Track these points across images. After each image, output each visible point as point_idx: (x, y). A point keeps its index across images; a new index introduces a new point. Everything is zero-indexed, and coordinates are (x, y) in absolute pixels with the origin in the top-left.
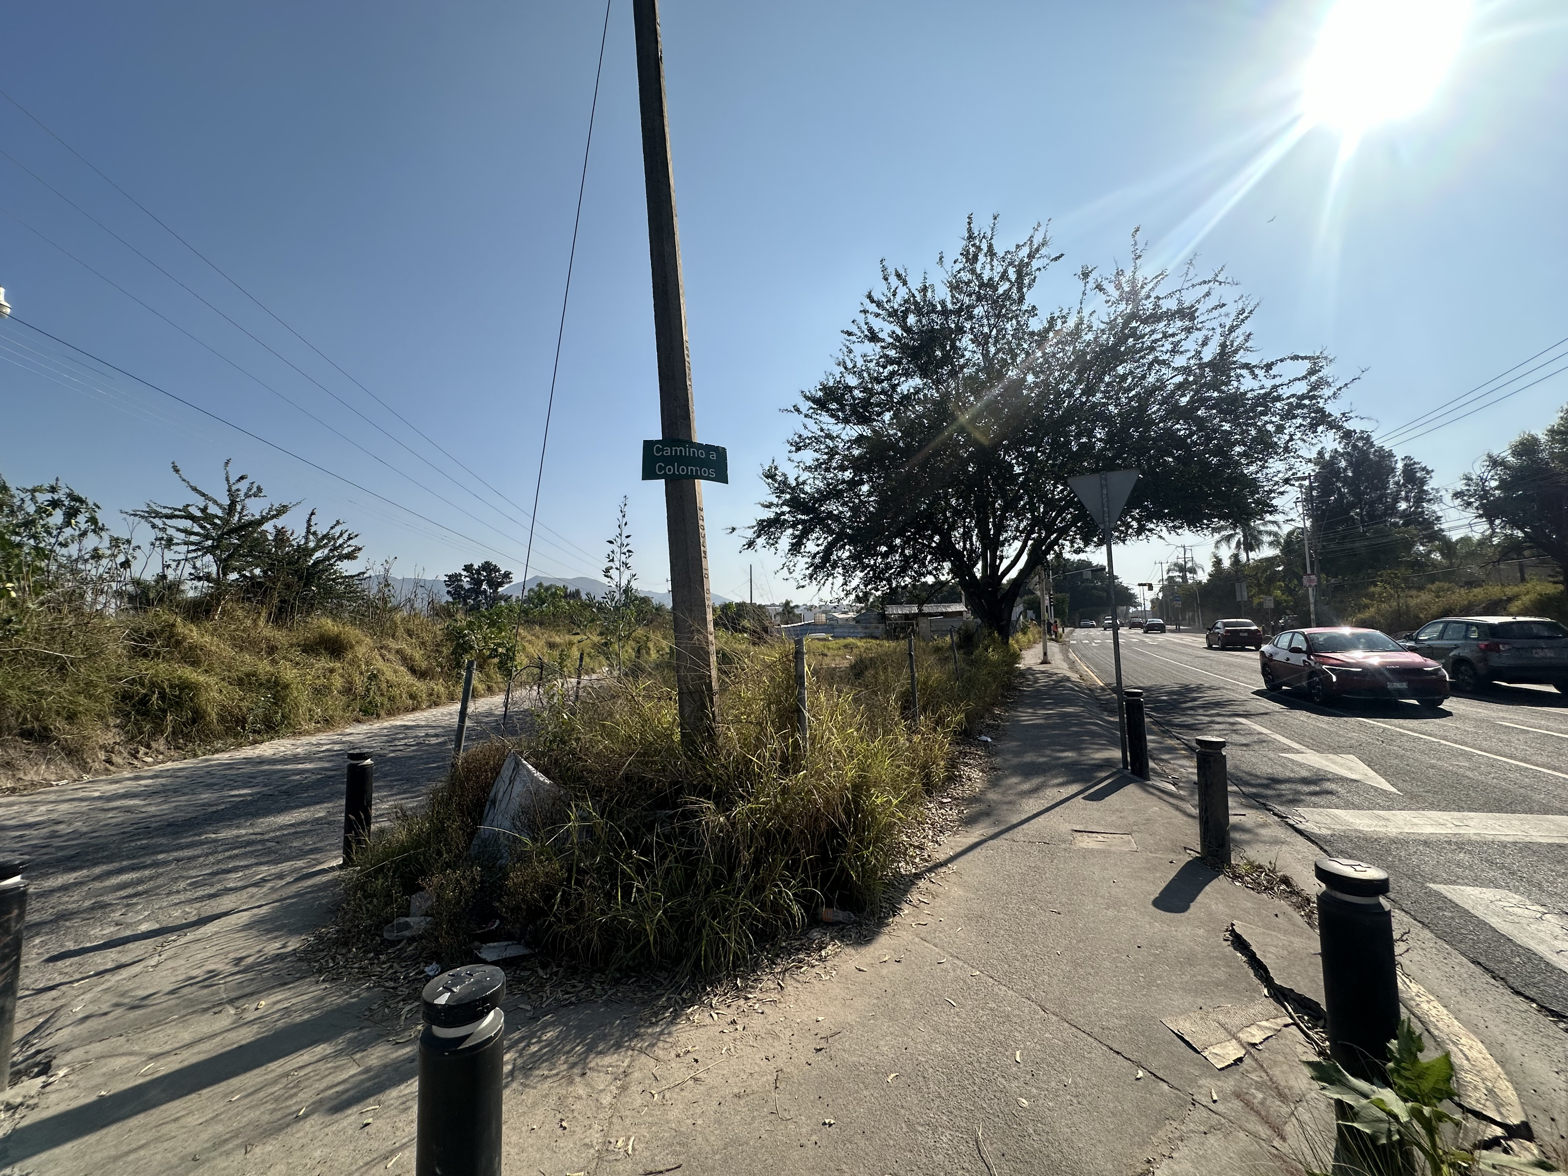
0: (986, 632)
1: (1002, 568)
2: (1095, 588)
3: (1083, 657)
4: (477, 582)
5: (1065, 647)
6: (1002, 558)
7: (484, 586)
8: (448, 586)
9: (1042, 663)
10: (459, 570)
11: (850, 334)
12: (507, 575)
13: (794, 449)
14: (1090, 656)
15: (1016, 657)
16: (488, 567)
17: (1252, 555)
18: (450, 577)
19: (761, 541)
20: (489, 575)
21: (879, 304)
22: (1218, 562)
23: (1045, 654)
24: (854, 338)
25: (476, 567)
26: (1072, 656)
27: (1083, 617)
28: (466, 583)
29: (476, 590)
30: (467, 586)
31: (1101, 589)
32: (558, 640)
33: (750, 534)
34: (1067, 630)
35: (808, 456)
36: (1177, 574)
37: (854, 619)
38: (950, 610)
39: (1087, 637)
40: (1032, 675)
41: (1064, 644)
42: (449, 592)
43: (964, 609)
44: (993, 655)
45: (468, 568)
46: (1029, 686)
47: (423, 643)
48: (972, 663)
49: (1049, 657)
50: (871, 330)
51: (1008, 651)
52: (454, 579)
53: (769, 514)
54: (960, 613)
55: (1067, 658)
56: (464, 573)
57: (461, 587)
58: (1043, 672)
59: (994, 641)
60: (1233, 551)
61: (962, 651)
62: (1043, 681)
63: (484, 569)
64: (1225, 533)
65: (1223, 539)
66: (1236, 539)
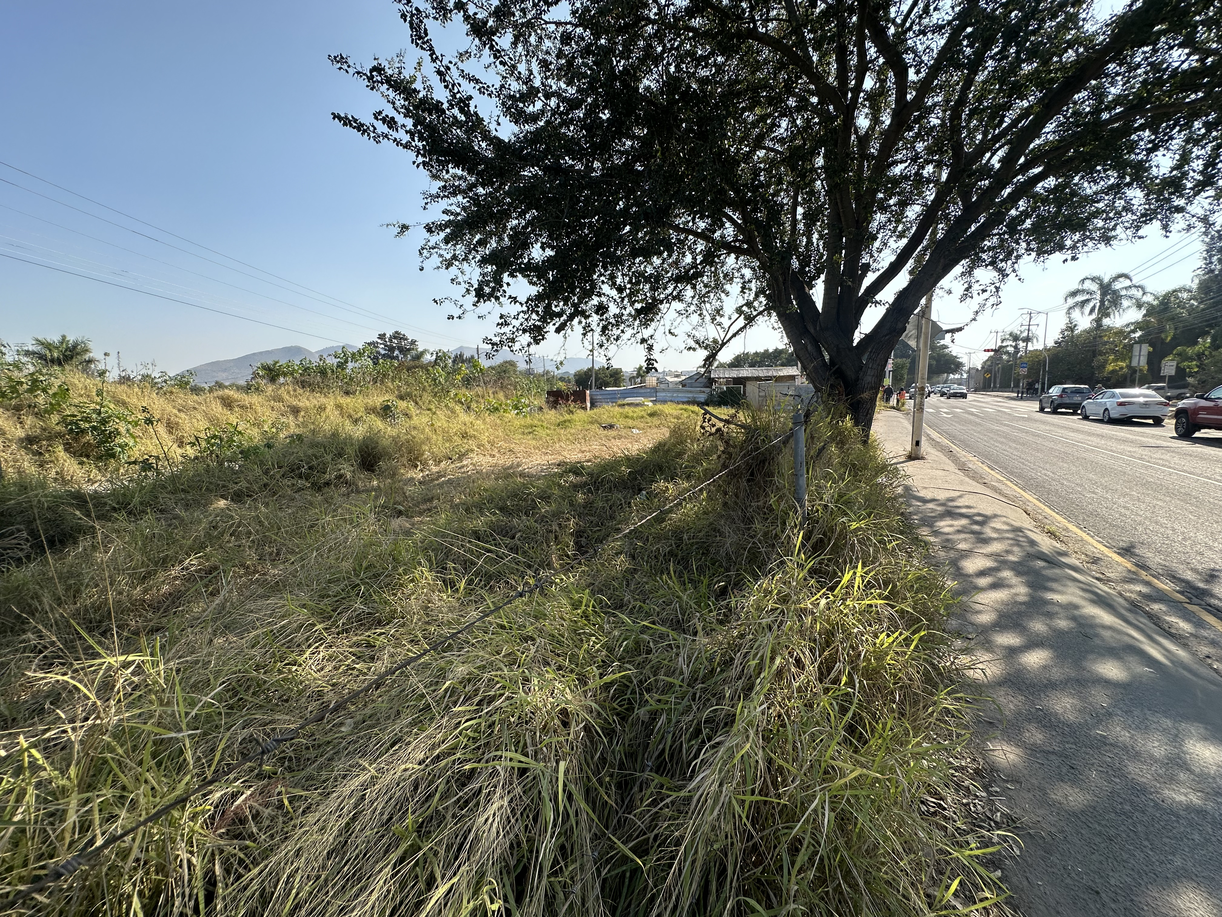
4: (391, 349)
7: (397, 352)
9: (910, 458)
10: (375, 338)
12: (412, 343)
16: (397, 335)
18: (368, 344)
20: (399, 342)
22: (1071, 328)
25: (388, 336)
28: (382, 349)
29: (389, 355)
30: (383, 352)
36: (1011, 343)
37: (682, 382)
38: (781, 373)
43: (799, 373)
45: (382, 336)
52: (372, 346)
54: (794, 377)
56: (379, 341)
57: (378, 352)
63: (395, 338)
64: (1080, 298)
65: (1076, 304)
66: (1091, 304)
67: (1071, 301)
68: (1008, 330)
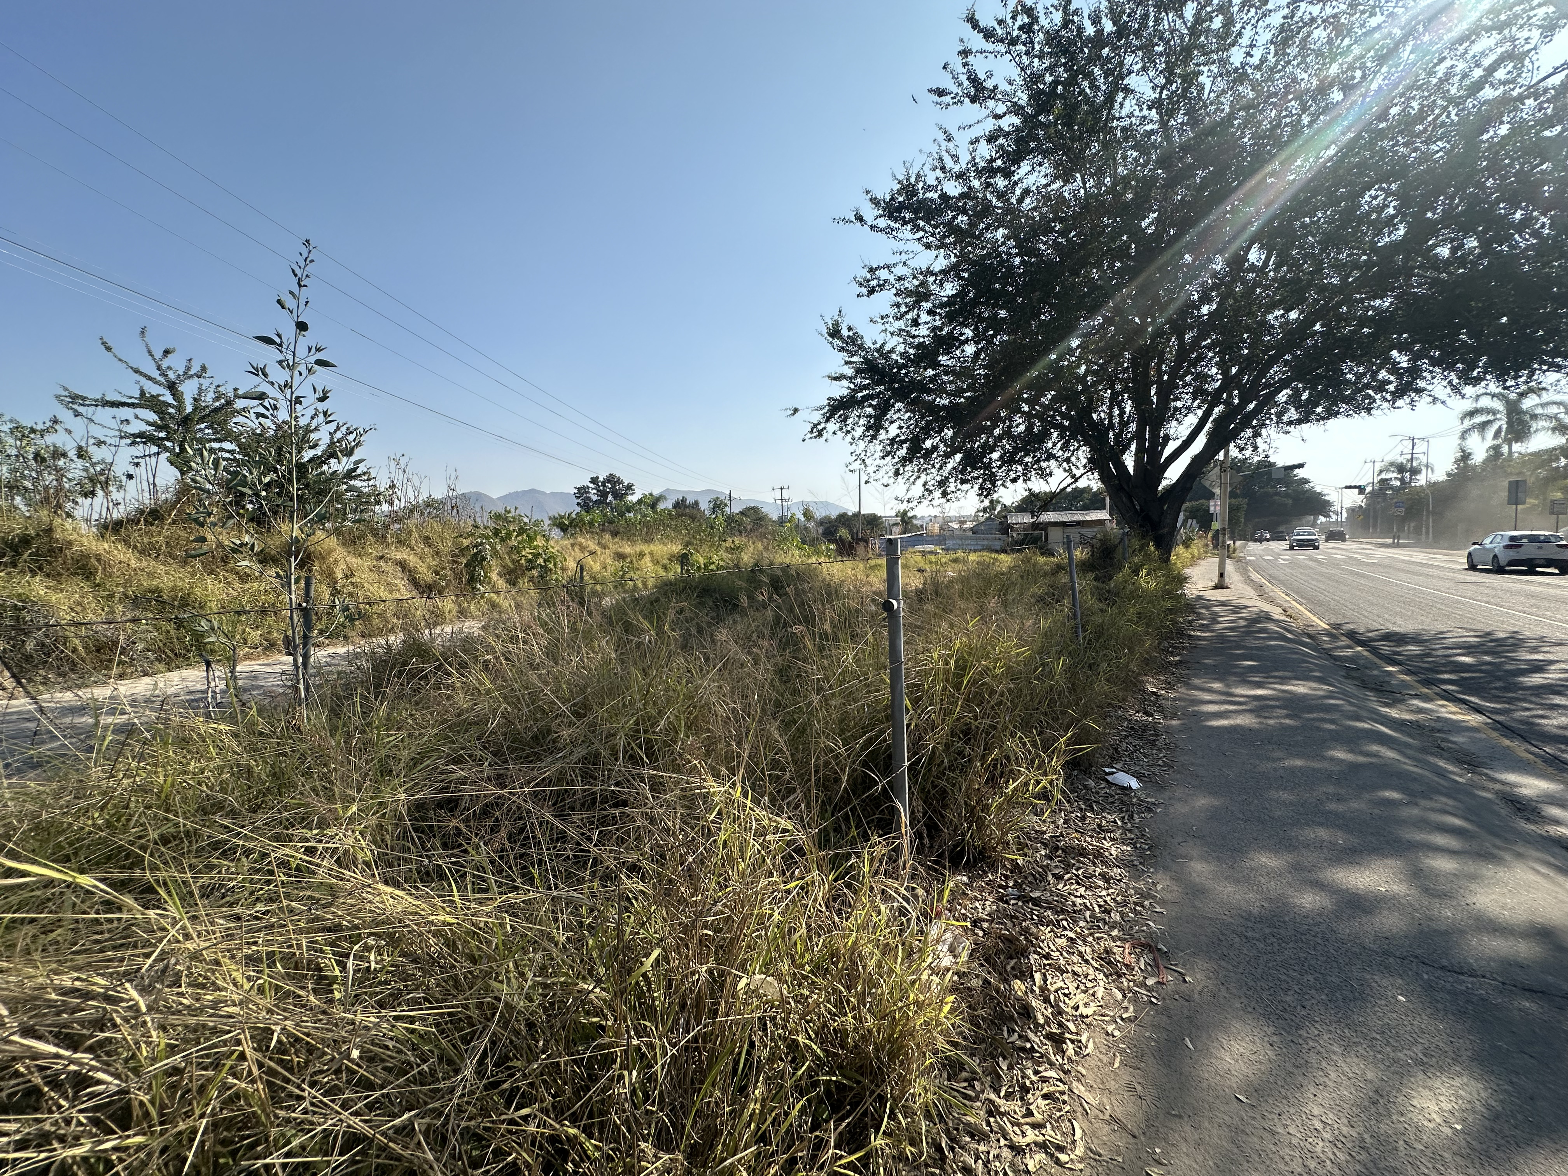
0: (1136, 544)
1: (1168, 451)
2: (1278, 494)
3: (1272, 579)
4: (603, 494)
5: (1243, 566)
6: (1167, 438)
7: (610, 498)
8: (578, 498)
9: (1216, 587)
10: (586, 482)
11: (941, 93)
12: (629, 487)
13: (864, 291)
14: (1282, 577)
15: (1182, 580)
16: (612, 479)
17: (1516, 447)
18: (579, 489)
19: (832, 426)
20: (614, 487)
21: (988, 34)
22: (1465, 456)
23: (1222, 575)
24: (947, 99)
25: (601, 479)
26: (1255, 576)
27: (1257, 528)
28: (594, 496)
29: (602, 501)
30: (595, 498)
31: (1286, 495)
32: (627, 549)
33: (817, 417)
34: (1238, 543)
35: (884, 300)
36: (1395, 475)
37: (971, 529)
38: (1088, 518)
39: (1268, 551)
40: (1207, 608)
41: (1239, 560)
42: (578, 504)
43: (1108, 517)
44: (1147, 581)
45: (594, 480)
46: (1204, 629)
47: (437, 553)
48: (1107, 597)
49: (1227, 581)
50: (974, 80)
51: (1170, 570)
52: (582, 491)
53: (841, 390)
54: (1101, 522)
55: (1249, 581)
56: (591, 485)
57: (589, 499)
58: (1223, 604)
59: (1148, 557)
60: (1490, 441)
61: (1091, 576)
62: (1226, 620)
63: (609, 481)
64: (1480, 419)
65: (1473, 427)
66: (1496, 426)
67: (1467, 423)
68: (1389, 458)
